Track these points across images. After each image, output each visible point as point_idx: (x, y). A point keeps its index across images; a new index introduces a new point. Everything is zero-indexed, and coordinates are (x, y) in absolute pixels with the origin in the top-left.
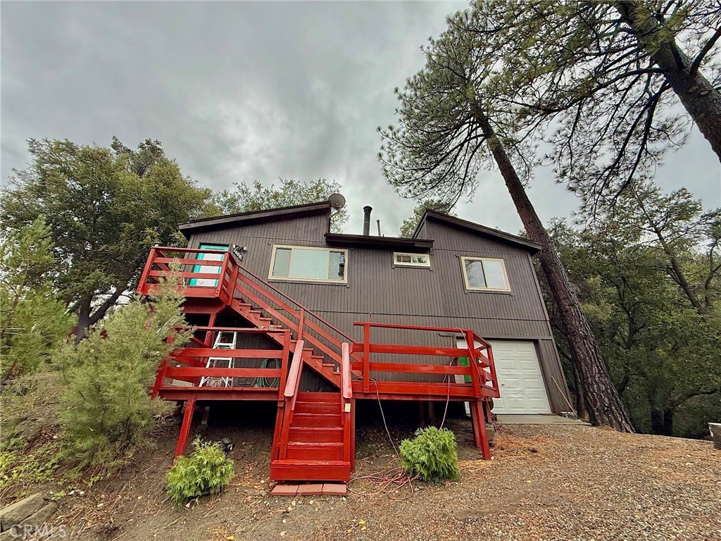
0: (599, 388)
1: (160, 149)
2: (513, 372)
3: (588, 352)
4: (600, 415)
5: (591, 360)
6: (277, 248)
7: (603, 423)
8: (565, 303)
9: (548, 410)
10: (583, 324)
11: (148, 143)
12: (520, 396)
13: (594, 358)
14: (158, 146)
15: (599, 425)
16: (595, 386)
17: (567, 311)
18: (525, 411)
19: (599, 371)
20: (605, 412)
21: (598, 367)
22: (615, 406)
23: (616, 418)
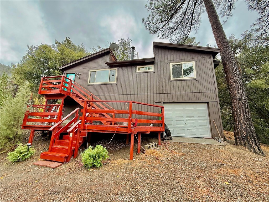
0: (242, 127)
1: (70, 41)
2: (192, 118)
3: (239, 107)
4: (240, 140)
5: (240, 112)
6: (91, 72)
7: (240, 144)
8: (231, 81)
9: (210, 136)
10: (240, 92)
11: (66, 39)
12: (194, 129)
13: (243, 111)
14: (70, 40)
15: (238, 145)
16: (240, 126)
17: (231, 86)
18: (196, 136)
19: (244, 118)
20: (243, 139)
21: (244, 116)
22: (250, 136)
23: (249, 143)
